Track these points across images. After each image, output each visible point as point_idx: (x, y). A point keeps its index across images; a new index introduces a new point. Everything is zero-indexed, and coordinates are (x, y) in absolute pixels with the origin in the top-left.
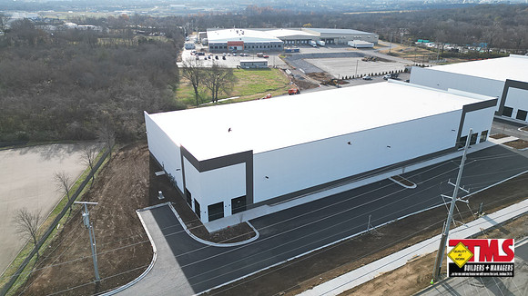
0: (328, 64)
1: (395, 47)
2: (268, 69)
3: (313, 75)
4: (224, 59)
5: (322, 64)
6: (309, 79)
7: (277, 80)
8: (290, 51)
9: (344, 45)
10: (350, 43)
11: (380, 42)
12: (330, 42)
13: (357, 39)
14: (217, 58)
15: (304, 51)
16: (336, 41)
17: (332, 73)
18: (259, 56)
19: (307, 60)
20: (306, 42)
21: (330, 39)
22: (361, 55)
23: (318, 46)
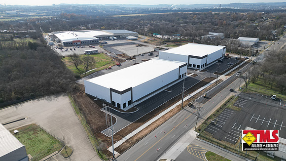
0: (123, 49)
1: (146, 38)
2: (98, 53)
3: (120, 55)
4: (75, 50)
6: (120, 58)
7: (107, 59)
8: (103, 43)
9: (124, 38)
10: (127, 37)
11: (139, 36)
12: (119, 37)
13: (130, 35)
14: (71, 50)
15: (109, 42)
16: (121, 37)
17: (127, 54)
18: (90, 47)
20: (107, 38)
21: (118, 36)
22: (134, 44)
23: (114, 39)
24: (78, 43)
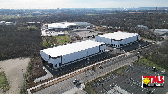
0: (80, 34)
1: (97, 27)
2: (65, 35)
5: (78, 34)
6: (75, 38)
8: (71, 30)
9: (84, 27)
10: (86, 27)
11: (94, 26)
12: (81, 27)
13: (88, 26)
15: (74, 30)
18: (62, 32)
19: (75, 32)
20: (74, 27)
23: (78, 28)
24: (57, 30)
